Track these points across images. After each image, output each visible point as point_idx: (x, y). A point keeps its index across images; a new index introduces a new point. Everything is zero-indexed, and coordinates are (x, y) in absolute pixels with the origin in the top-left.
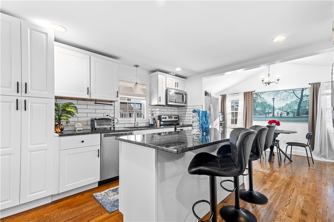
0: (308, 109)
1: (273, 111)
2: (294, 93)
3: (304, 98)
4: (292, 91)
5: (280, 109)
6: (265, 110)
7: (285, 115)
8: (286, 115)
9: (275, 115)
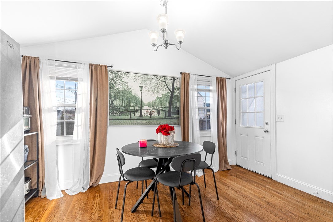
0: (179, 107)
1: (141, 108)
2: (165, 82)
3: (175, 91)
4: (162, 79)
5: (149, 105)
6: (129, 105)
7: (155, 115)
8: (156, 114)
9: (143, 114)
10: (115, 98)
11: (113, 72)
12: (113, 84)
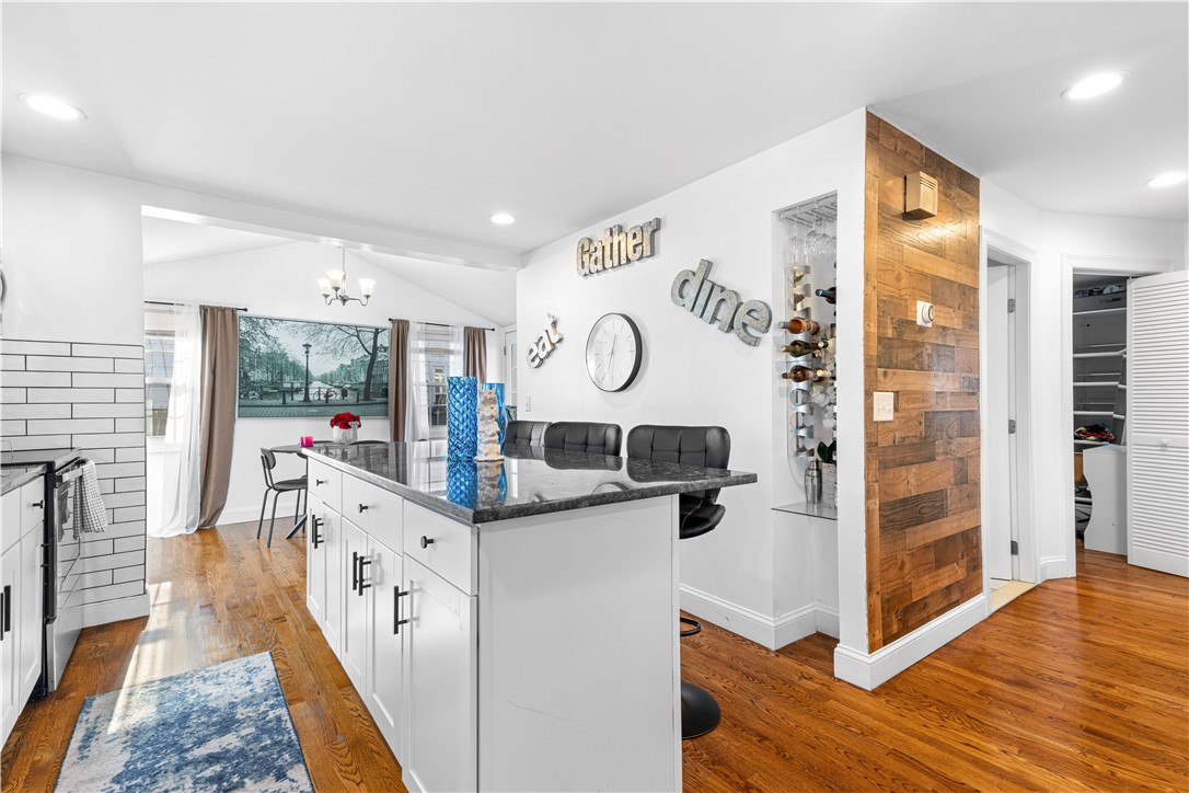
0: (387, 384)
1: (307, 384)
2: (358, 336)
3: (380, 354)
4: (353, 331)
5: (324, 379)
6: (281, 379)
7: (336, 397)
8: (339, 397)
9: (311, 397)
10: (252, 367)
11: (250, 319)
12: (248, 342)
